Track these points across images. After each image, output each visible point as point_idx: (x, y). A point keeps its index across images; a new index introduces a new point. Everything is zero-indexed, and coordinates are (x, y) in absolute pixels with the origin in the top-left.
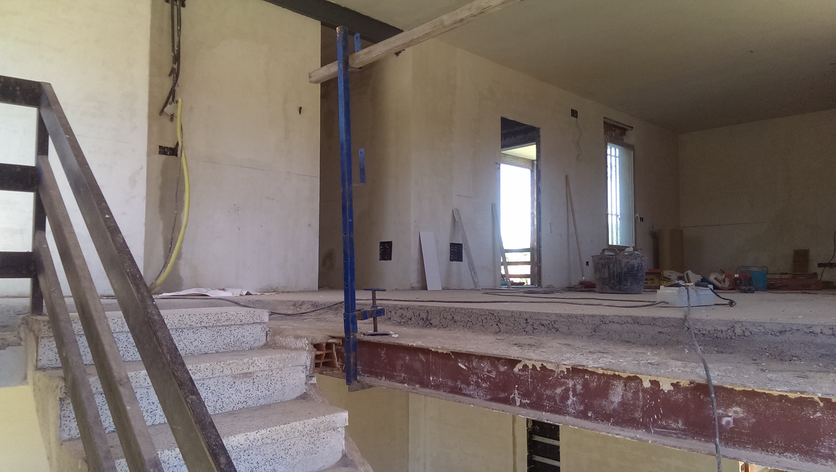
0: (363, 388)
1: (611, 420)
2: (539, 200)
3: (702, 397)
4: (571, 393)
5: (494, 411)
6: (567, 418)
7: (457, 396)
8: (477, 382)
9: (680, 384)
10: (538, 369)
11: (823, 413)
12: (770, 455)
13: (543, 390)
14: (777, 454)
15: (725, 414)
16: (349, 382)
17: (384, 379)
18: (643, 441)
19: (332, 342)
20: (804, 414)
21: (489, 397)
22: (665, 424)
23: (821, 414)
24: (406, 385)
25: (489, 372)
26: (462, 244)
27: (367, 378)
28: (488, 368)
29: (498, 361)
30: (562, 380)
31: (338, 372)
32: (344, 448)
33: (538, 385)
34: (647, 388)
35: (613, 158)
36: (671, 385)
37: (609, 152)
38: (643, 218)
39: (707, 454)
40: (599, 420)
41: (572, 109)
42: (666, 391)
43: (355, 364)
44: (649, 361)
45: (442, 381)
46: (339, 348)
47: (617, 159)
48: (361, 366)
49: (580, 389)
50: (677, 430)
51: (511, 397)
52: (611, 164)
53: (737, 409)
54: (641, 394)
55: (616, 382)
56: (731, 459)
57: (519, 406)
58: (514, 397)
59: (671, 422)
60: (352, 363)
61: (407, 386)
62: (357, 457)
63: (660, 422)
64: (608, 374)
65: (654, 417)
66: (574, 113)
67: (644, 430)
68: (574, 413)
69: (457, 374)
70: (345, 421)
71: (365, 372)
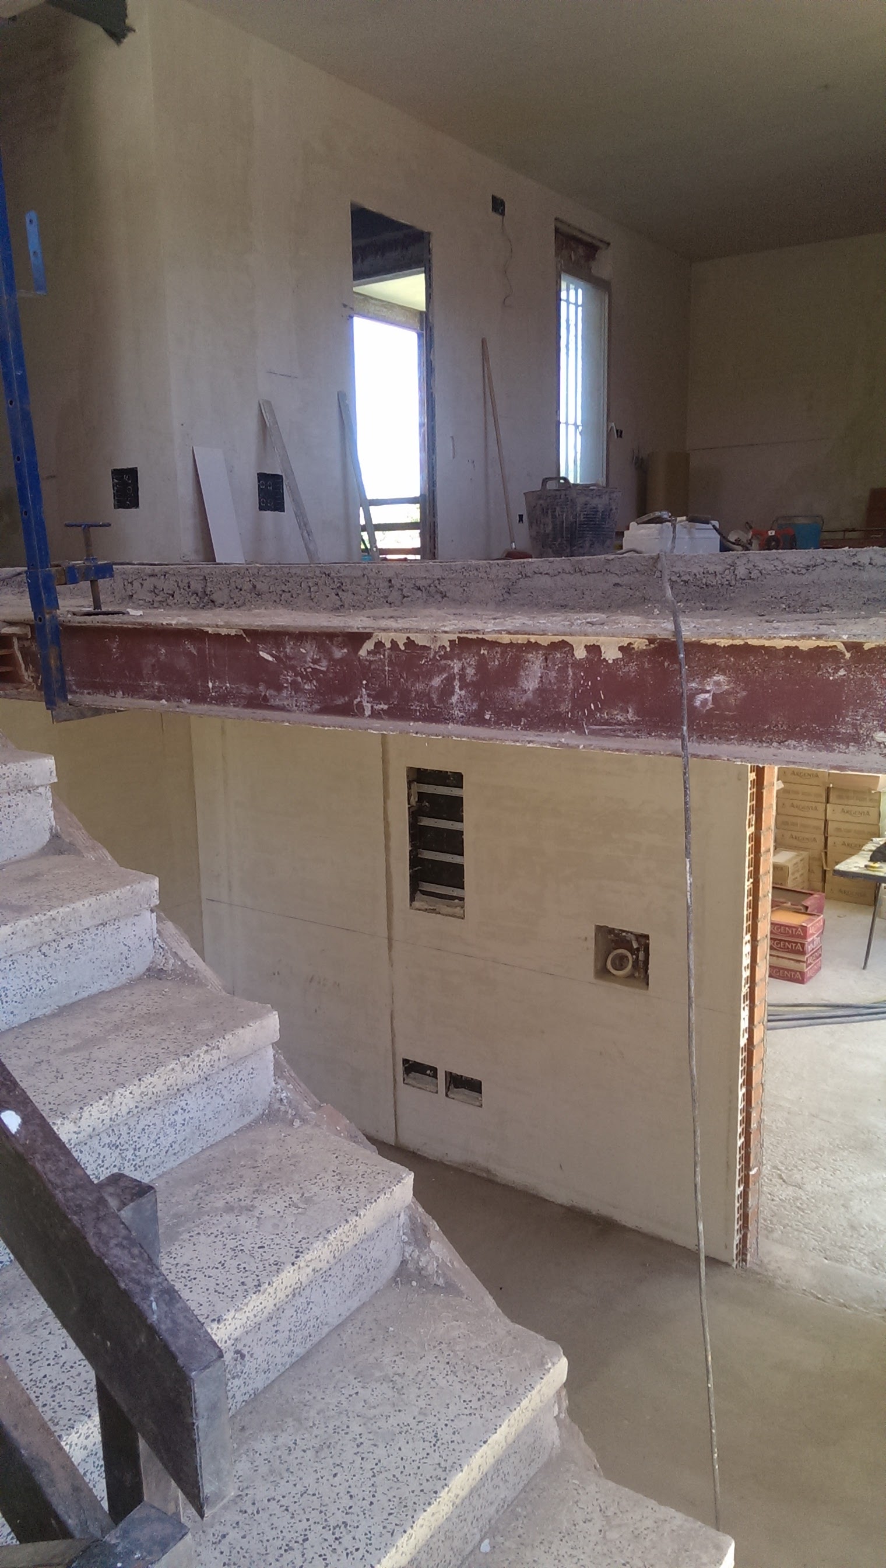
0: (82, 715)
1: (521, 721)
2: (431, 388)
3: (666, 664)
4: (457, 684)
5: (326, 728)
6: (451, 726)
7: (260, 713)
8: (294, 683)
9: (633, 646)
10: (400, 647)
11: (849, 670)
12: (766, 747)
13: (409, 684)
14: (775, 744)
15: (700, 689)
16: (50, 704)
17: (122, 696)
18: (572, 747)
19: (11, 632)
20: (820, 675)
21: (316, 706)
22: (606, 717)
23: (846, 671)
24: (164, 701)
25: (315, 662)
26: (282, 476)
27: (88, 696)
28: (313, 656)
29: (331, 641)
30: (443, 662)
31: (28, 690)
32: (54, 824)
33: (401, 675)
34: (580, 659)
35: (572, 308)
36: (619, 650)
37: (563, 295)
38: (621, 432)
39: (670, 755)
40: (502, 723)
41: (494, 198)
42: (610, 662)
43: (62, 670)
44: (589, 620)
45: (231, 688)
46: (27, 644)
47: (580, 309)
48: (73, 674)
49: (472, 674)
50: (626, 724)
51: (355, 702)
52: (568, 321)
53: (719, 678)
54: (570, 672)
55: (531, 655)
56: (705, 758)
57: (369, 716)
58: (361, 702)
59: (616, 713)
60: (54, 668)
61: (166, 703)
62: (80, 836)
63: (598, 715)
64: (519, 642)
65: (591, 707)
66: (498, 205)
67: (574, 732)
68: (462, 717)
69: (259, 673)
70: (51, 775)
71: (82, 685)
